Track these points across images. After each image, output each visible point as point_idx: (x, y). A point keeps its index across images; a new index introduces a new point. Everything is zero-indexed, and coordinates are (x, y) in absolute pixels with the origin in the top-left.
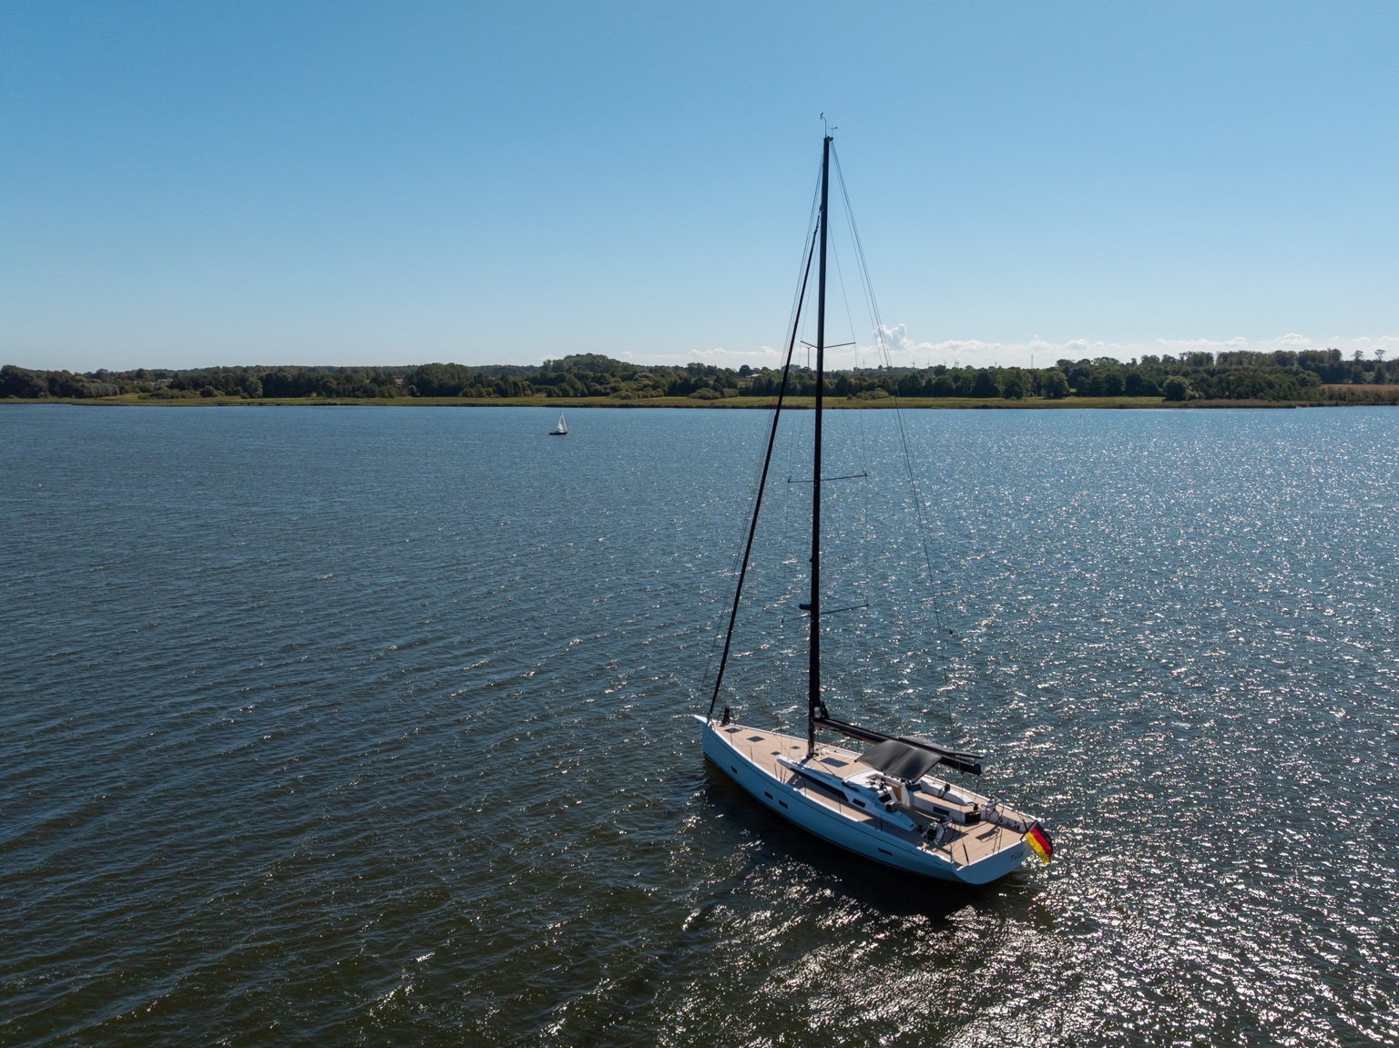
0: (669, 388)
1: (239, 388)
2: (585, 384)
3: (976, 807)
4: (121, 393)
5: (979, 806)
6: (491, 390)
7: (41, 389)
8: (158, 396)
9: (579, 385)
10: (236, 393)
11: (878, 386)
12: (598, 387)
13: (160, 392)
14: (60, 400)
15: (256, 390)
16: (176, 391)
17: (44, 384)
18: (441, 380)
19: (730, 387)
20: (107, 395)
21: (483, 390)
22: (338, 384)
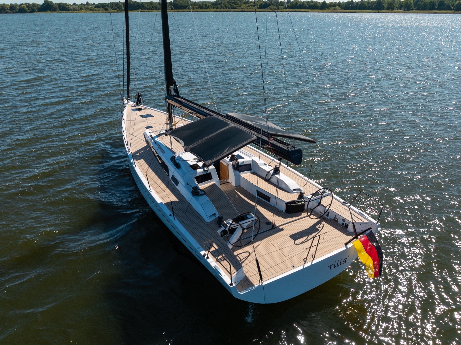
0: (260, 6)
1: (117, 7)
2: (230, 4)
3: (301, 196)
4: (81, 10)
5: (305, 195)
6: (197, 7)
7: (56, 8)
8: (91, 10)
9: (228, 5)
10: (115, 9)
11: (337, 5)
12: (234, 6)
13: (91, 9)
14: (62, 12)
15: (122, 8)
16: (96, 9)
17: (57, 6)
18: (181, 4)
19: (281, 6)
20: (77, 10)
21: (195, 7)
22: (148, 5)
